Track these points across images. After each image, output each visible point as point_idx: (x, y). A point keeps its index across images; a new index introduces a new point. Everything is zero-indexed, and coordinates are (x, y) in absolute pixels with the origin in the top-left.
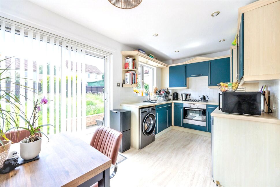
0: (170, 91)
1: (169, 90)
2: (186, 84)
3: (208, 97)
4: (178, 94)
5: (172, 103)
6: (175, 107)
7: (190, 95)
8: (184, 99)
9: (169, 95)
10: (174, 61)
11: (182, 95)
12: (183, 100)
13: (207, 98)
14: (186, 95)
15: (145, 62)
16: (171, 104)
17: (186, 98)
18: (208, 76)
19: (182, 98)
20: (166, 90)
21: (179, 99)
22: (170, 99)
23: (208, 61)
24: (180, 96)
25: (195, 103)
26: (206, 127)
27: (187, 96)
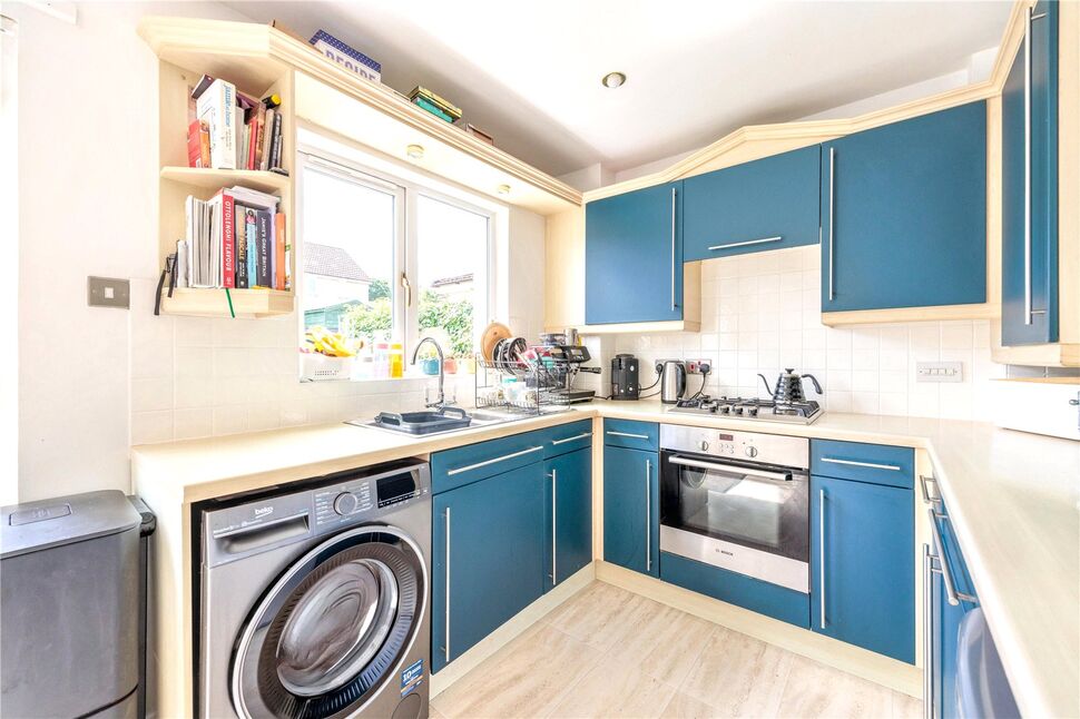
0: (595, 348)
1: (584, 342)
2: (679, 306)
3: (815, 382)
4: (635, 362)
5: (590, 420)
6: (611, 444)
7: (705, 370)
8: (671, 394)
9: (583, 369)
10: (614, 170)
11: (661, 369)
12: (664, 401)
13: (808, 391)
14: (684, 371)
15: (401, 153)
16: (586, 425)
17: (683, 386)
18: (819, 246)
19: (658, 388)
20: (568, 342)
21: (643, 394)
22: (592, 393)
23: (821, 148)
24: (648, 377)
25: (731, 422)
26: (811, 597)
27: (689, 377)
